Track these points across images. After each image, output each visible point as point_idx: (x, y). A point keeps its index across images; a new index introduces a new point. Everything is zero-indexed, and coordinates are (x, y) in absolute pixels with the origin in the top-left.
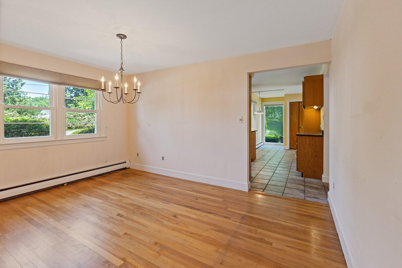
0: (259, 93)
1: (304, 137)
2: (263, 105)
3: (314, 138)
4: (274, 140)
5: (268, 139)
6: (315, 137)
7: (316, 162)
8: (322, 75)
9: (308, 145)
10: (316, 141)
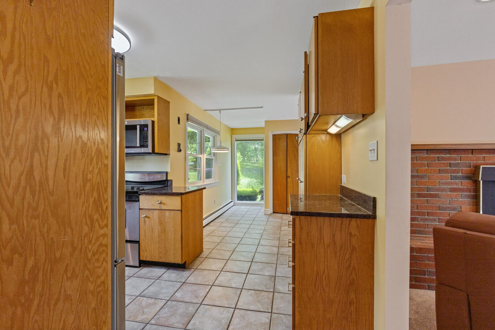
0: (220, 112)
1: (314, 218)
2: (234, 139)
3: (344, 223)
4: (251, 196)
5: (241, 196)
6: (348, 219)
7: (350, 303)
8: (371, 10)
9: (328, 246)
10: (353, 233)
